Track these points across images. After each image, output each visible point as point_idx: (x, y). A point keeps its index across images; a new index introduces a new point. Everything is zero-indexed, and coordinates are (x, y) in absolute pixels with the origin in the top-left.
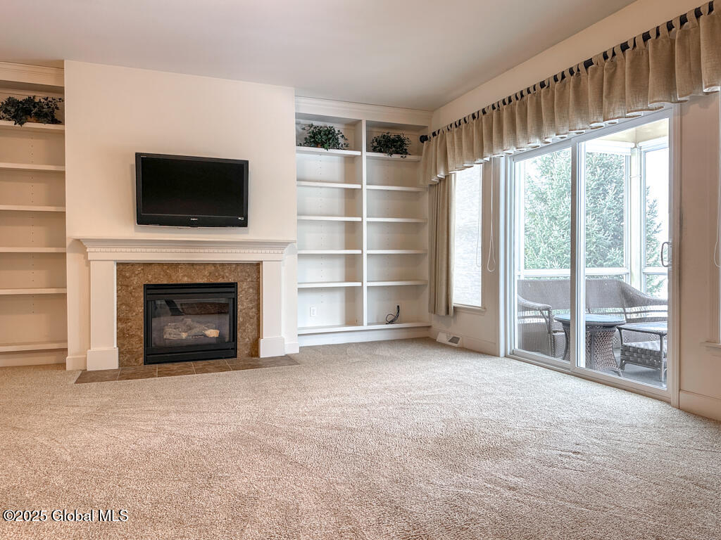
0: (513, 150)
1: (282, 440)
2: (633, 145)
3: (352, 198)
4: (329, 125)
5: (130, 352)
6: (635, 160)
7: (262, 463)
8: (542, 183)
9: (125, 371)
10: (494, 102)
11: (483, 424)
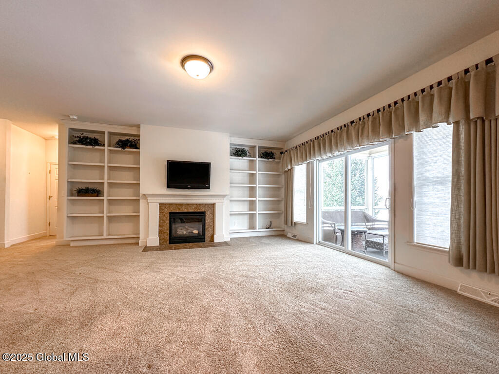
0: (319, 158)
1: (222, 281)
2: (369, 155)
3: (252, 177)
4: (243, 148)
5: (163, 239)
6: (370, 161)
7: (214, 292)
8: (329, 170)
9: (161, 248)
10: (311, 138)
11: (309, 276)
